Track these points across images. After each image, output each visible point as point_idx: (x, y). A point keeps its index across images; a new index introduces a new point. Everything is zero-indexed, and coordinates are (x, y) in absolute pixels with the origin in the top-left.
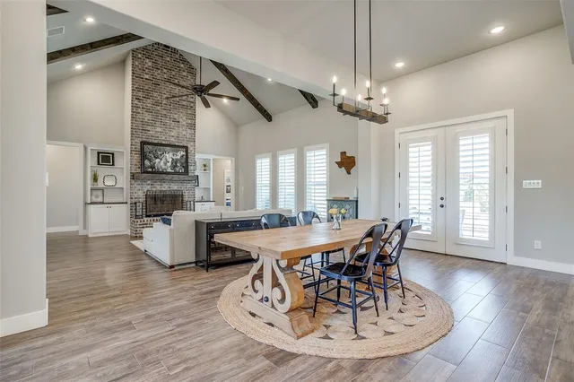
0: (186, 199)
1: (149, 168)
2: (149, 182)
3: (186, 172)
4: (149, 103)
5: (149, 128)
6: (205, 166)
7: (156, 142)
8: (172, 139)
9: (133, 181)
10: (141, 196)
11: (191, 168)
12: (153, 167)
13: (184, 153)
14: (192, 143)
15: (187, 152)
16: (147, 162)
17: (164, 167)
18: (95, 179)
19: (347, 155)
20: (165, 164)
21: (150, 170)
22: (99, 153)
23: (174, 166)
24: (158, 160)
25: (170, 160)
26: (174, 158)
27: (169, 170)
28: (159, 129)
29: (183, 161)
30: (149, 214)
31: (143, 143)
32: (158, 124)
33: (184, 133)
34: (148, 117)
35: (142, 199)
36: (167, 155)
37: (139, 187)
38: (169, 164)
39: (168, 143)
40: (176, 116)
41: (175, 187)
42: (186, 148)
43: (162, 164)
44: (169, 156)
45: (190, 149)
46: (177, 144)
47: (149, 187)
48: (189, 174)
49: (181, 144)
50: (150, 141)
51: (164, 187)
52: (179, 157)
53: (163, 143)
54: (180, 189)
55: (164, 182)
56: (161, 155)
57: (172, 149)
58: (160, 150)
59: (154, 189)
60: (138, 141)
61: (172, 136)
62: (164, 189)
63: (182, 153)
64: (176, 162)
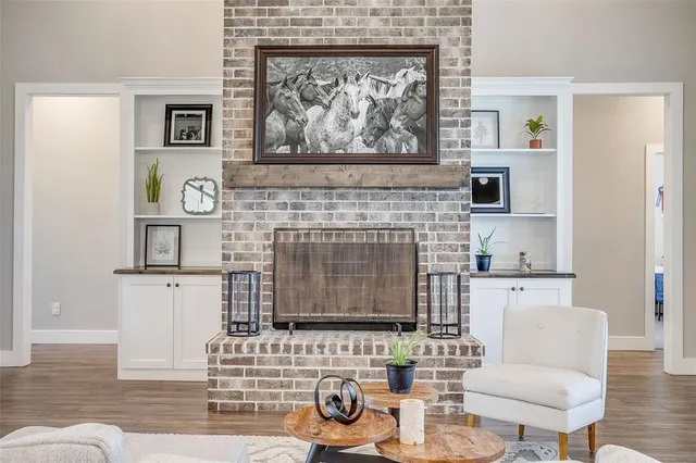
0: (429, 263)
1: (279, 141)
2: (284, 197)
3: (428, 156)
6: (535, 126)
7: (310, 41)
8: (374, 23)
9: (231, 195)
11: (449, 135)
12: (294, 140)
13: (421, 76)
14: (456, 31)
15: (433, 71)
16: (275, 123)
17: (338, 136)
18: (153, 190)
21: (284, 150)
22: (169, 109)
24: (313, 112)
25: (363, 106)
26: (380, 96)
27: (358, 147)
29: (417, 106)
30: (283, 316)
31: (265, 51)
35: (260, 264)
36: (351, 89)
37: (250, 216)
38: (358, 124)
39: (356, 40)
41: (382, 213)
42: (429, 53)
44: (359, 93)
45: (450, 53)
46: (391, 41)
47: (283, 218)
48: (444, 161)
49: (410, 41)
50: (290, 40)
51: (342, 217)
52: (398, 93)
53: (340, 41)
54: (403, 223)
55: (341, 196)
56: (327, 89)
57: (373, 61)
58: (323, 71)
59: (303, 224)
60: (247, 45)
61: (375, 12)
62: (342, 224)
63: (413, 73)
64: (387, 115)
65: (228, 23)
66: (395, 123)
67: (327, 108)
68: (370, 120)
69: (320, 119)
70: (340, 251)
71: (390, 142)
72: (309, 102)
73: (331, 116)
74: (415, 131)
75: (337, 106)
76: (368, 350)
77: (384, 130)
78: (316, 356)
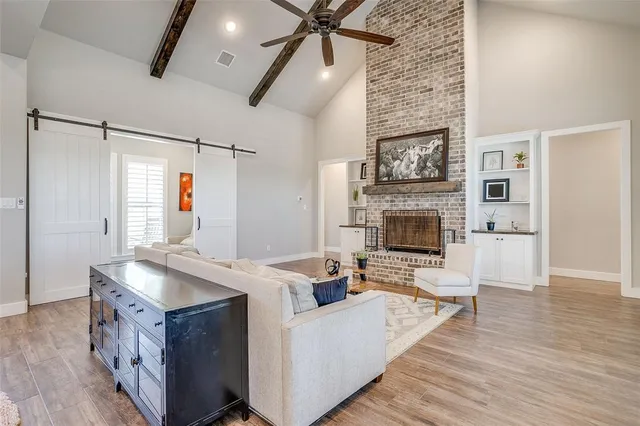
1: (383, 176)
2: (388, 198)
3: (443, 178)
4: (386, 81)
5: (386, 117)
6: (520, 157)
7: (396, 134)
8: (421, 122)
10: (377, 219)
11: (453, 168)
12: (389, 175)
13: (441, 142)
14: (457, 120)
15: (446, 140)
16: (383, 169)
17: (405, 172)
18: (356, 196)
20: (408, 167)
21: (386, 179)
22: (362, 165)
23: (422, 167)
24: (397, 162)
25: (415, 159)
26: (423, 153)
27: (414, 176)
28: (401, 114)
29: (438, 156)
31: (380, 141)
32: (399, 106)
33: (441, 105)
34: (385, 101)
36: (411, 152)
37: (375, 205)
38: (414, 166)
39: (414, 131)
40: (426, 82)
41: (425, 204)
42: (444, 132)
43: (403, 167)
44: (414, 153)
45: (454, 130)
46: (428, 129)
47: (386, 206)
48: (451, 179)
49: (437, 128)
50: (389, 135)
51: (409, 205)
52: (430, 151)
53: (408, 132)
54: (434, 207)
55: (409, 197)
56: (402, 153)
57: (420, 139)
58: (401, 146)
59: (395, 208)
60: (374, 139)
61: (421, 118)
62: (409, 208)
63: (438, 142)
64: (425, 162)
65: (368, 132)
66: (429, 164)
67: (402, 161)
68: (418, 164)
69: (399, 166)
70: (407, 219)
71: (427, 173)
72: (395, 159)
73: (403, 163)
74: (437, 167)
75: (406, 160)
76: (406, 260)
77: (425, 167)
78: (387, 260)
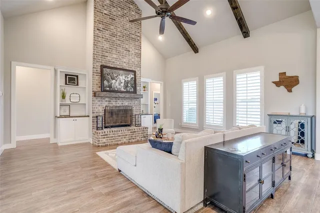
0: (134, 113)
1: (107, 87)
2: (107, 99)
3: (135, 92)
4: (107, 34)
5: (107, 54)
6: (144, 87)
7: (112, 66)
8: (125, 65)
9: (95, 98)
10: (100, 111)
11: (138, 88)
12: (110, 87)
13: (133, 76)
14: (138, 69)
15: (135, 75)
16: (106, 83)
17: (119, 87)
19: (287, 75)
20: (120, 85)
21: (108, 89)
24: (114, 81)
25: (123, 81)
26: (126, 79)
27: (122, 89)
28: (115, 56)
29: (133, 82)
30: (107, 125)
31: (103, 67)
32: (114, 52)
33: (133, 60)
34: (106, 45)
35: (102, 114)
36: (121, 77)
37: (99, 103)
38: (122, 85)
39: (121, 67)
40: (127, 47)
41: (126, 103)
42: (135, 72)
43: (117, 84)
44: (123, 78)
45: (138, 73)
46: (128, 69)
47: (107, 104)
48: (137, 93)
49: (131, 69)
50: (108, 65)
51: (118, 103)
52: (129, 79)
53: (118, 67)
54: (130, 105)
55: (118, 99)
56: (116, 77)
57: (125, 72)
58: (115, 73)
59: (111, 105)
60: (99, 64)
61: (125, 62)
62: (118, 105)
63: (131, 76)
65: (94, 59)
66: (129, 85)
67: (116, 81)
68: (125, 84)
69: (115, 83)
71: (128, 89)
72: (113, 79)
73: (117, 82)
74: (133, 87)
75: (118, 81)
77: (127, 86)
